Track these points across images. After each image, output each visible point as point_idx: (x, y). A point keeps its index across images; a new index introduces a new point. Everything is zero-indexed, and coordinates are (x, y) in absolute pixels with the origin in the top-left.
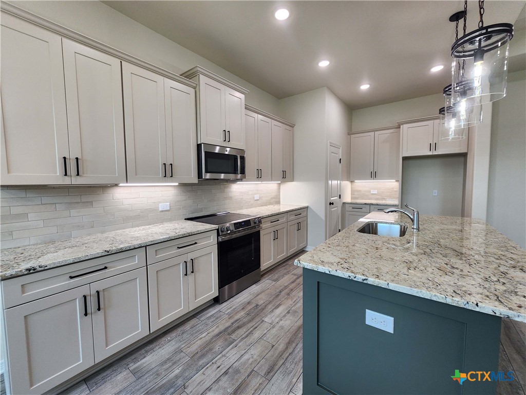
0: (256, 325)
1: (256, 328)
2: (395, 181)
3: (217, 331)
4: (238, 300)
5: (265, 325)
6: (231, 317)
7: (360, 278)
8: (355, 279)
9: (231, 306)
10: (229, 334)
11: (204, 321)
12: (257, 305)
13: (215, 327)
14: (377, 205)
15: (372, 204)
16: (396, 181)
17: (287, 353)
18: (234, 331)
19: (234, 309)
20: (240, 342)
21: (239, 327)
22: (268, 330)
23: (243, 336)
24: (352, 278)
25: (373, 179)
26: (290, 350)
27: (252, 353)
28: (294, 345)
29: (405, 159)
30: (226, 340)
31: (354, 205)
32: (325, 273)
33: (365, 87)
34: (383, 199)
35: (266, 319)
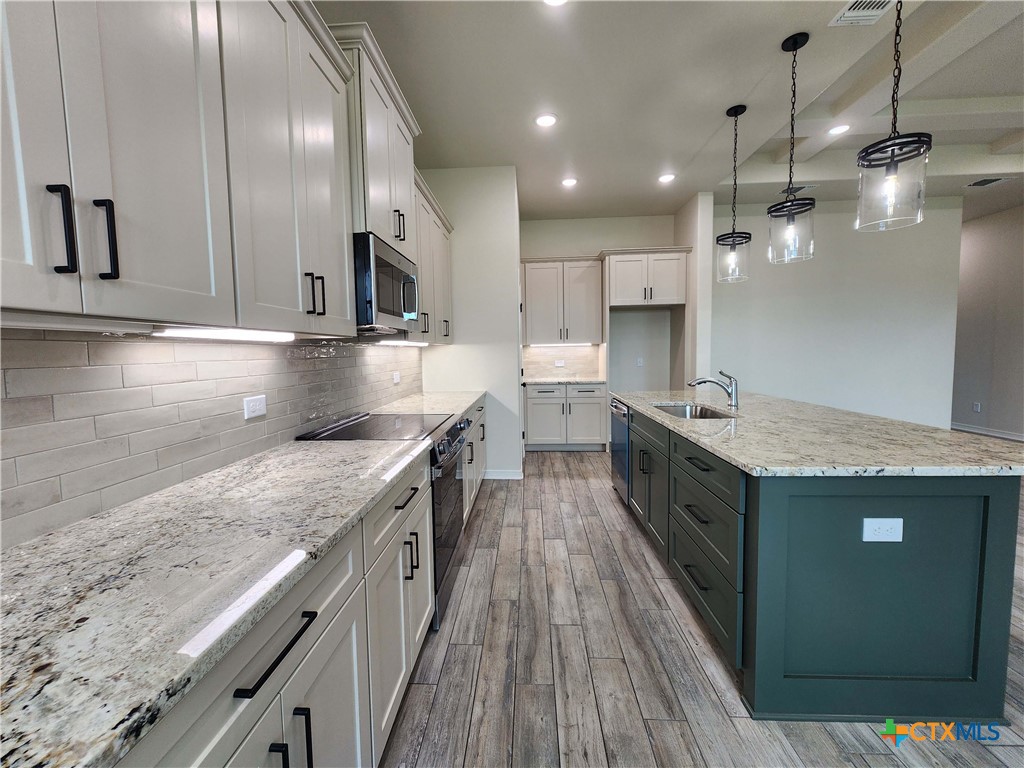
0: (554, 641)
1: (559, 644)
2: (590, 344)
3: (496, 689)
4: (465, 607)
5: (570, 631)
6: (490, 646)
7: (872, 471)
8: (866, 475)
9: (464, 624)
10: (528, 680)
11: (444, 683)
12: (513, 603)
13: (482, 682)
14: (578, 383)
15: (570, 383)
16: (593, 345)
17: (655, 661)
18: (529, 671)
19: (478, 626)
20: (564, 685)
21: (529, 659)
22: (582, 636)
23: (557, 670)
24: (861, 473)
25: (564, 342)
26: (655, 655)
27: (608, 692)
28: (648, 642)
29: (613, 309)
30: (534, 695)
31: (539, 387)
32: (815, 477)
33: (569, 183)
34: (574, 375)
35: (558, 621)
